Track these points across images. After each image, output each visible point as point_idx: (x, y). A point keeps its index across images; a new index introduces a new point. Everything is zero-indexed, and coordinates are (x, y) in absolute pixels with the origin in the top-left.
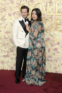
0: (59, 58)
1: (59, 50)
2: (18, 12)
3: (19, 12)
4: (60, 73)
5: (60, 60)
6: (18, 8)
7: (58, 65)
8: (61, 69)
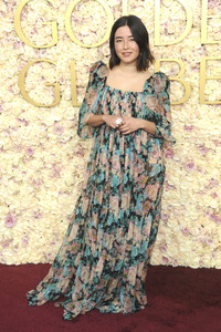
0: (174, 208)
1: (172, 177)
2: (7, 34)
3: (11, 36)
4: (181, 263)
5: (176, 215)
6: (7, 19)
7: (174, 237)
8: (182, 249)
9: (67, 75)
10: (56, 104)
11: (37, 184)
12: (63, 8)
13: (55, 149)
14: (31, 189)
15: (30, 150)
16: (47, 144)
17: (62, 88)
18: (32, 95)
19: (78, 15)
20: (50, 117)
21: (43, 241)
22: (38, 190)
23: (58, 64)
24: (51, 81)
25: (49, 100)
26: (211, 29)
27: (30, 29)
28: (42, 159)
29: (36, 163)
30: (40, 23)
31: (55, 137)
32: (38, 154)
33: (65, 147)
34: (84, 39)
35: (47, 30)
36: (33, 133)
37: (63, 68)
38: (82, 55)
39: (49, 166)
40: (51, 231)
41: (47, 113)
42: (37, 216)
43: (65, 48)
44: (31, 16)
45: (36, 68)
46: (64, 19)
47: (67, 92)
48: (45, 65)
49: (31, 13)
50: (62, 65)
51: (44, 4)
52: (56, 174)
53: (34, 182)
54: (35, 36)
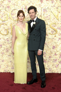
9: (10, 27)
10: (7, 34)
11: (3, 53)
12: (9, 11)
13: (7, 45)
14: (1, 55)
15: (1, 45)
16: (5, 44)
17: (9, 30)
18: (1, 32)
19: (13, 13)
20: (6, 38)
21: (4, 67)
22: (3, 55)
23: (8, 25)
24: (6, 29)
25: (6, 33)
26: (44, 17)
27: (1, 16)
28: (4, 48)
29: (2, 49)
30: (3, 15)
31: (7, 42)
32: (3, 46)
33: (9, 45)
34: (14, 19)
35: (5, 16)
36: (2, 41)
37: (9, 26)
38: (13, 22)
39: (6, 49)
40: (6, 65)
41: (5, 37)
42: (3, 61)
43: (10, 21)
44: (1, 13)
45: (3, 26)
46: (9, 14)
47: (10, 31)
48: (5, 25)
49: (1, 12)
50: (9, 25)
51: (4, 10)
52: (7, 51)
53: (2, 53)
54: (2, 18)
